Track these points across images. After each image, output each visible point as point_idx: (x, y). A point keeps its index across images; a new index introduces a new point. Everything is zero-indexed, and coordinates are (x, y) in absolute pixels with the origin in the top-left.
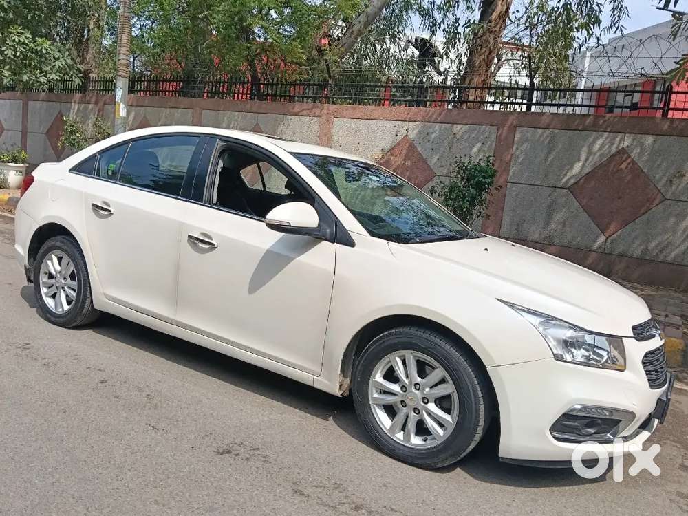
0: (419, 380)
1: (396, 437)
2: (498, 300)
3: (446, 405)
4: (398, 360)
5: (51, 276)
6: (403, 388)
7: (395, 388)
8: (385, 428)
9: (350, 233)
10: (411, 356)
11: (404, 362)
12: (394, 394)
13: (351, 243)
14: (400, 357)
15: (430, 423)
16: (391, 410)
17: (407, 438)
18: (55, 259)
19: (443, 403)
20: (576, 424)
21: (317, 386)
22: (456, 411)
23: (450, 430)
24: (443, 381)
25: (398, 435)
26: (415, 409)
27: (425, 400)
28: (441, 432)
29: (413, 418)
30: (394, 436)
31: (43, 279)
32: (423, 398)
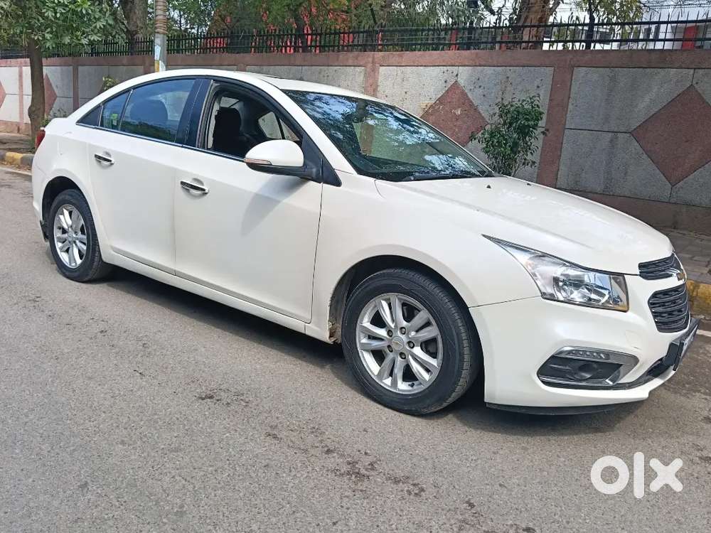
0: (404, 323)
1: (383, 383)
2: (484, 236)
3: (431, 349)
4: (385, 304)
5: (64, 231)
6: (390, 332)
7: (382, 332)
8: (373, 374)
9: (337, 172)
10: (396, 299)
11: (390, 305)
12: (381, 339)
13: (336, 182)
14: (385, 300)
15: (416, 367)
16: (379, 356)
17: (394, 383)
18: (66, 213)
19: (428, 346)
20: (567, 368)
21: (308, 333)
22: (440, 355)
23: (436, 373)
24: (428, 324)
25: (385, 381)
26: (401, 354)
27: (411, 344)
28: (426, 376)
29: (400, 362)
30: (381, 380)
31: (57, 234)
32: (409, 343)
